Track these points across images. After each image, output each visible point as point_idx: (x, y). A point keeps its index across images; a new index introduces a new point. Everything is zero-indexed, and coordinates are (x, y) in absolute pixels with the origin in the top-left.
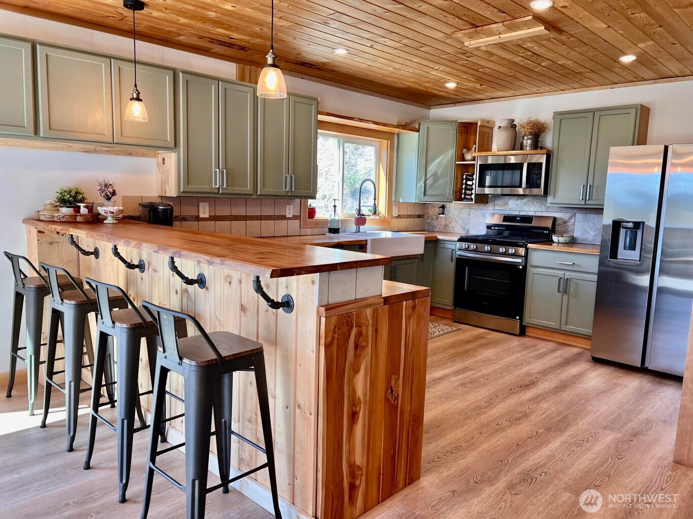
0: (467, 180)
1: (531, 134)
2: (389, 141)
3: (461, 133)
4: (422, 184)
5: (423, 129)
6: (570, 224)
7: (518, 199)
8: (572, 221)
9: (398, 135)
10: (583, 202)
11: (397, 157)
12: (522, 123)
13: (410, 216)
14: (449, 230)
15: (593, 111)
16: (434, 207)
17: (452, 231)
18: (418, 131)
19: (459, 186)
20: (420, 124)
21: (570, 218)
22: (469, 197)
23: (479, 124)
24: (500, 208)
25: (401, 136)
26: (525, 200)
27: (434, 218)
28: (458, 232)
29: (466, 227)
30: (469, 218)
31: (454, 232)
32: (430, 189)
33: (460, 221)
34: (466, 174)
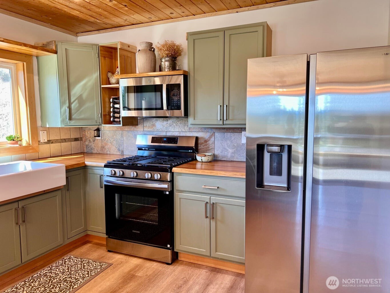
0: (115, 103)
1: (167, 56)
2: (25, 63)
5: (61, 50)
6: (210, 142)
7: (163, 120)
8: (212, 139)
9: (37, 57)
10: (221, 123)
11: (39, 80)
12: (159, 46)
14: (106, 151)
15: (224, 30)
17: (108, 153)
18: (56, 53)
19: (107, 109)
20: (57, 45)
21: (210, 137)
22: (118, 120)
23: (119, 47)
24: (149, 130)
25: (40, 58)
26: (170, 121)
27: (91, 140)
28: (114, 153)
29: (121, 149)
30: (122, 140)
31: (110, 154)
32: (75, 113)
33: (115, 142)
34: (113, 97)
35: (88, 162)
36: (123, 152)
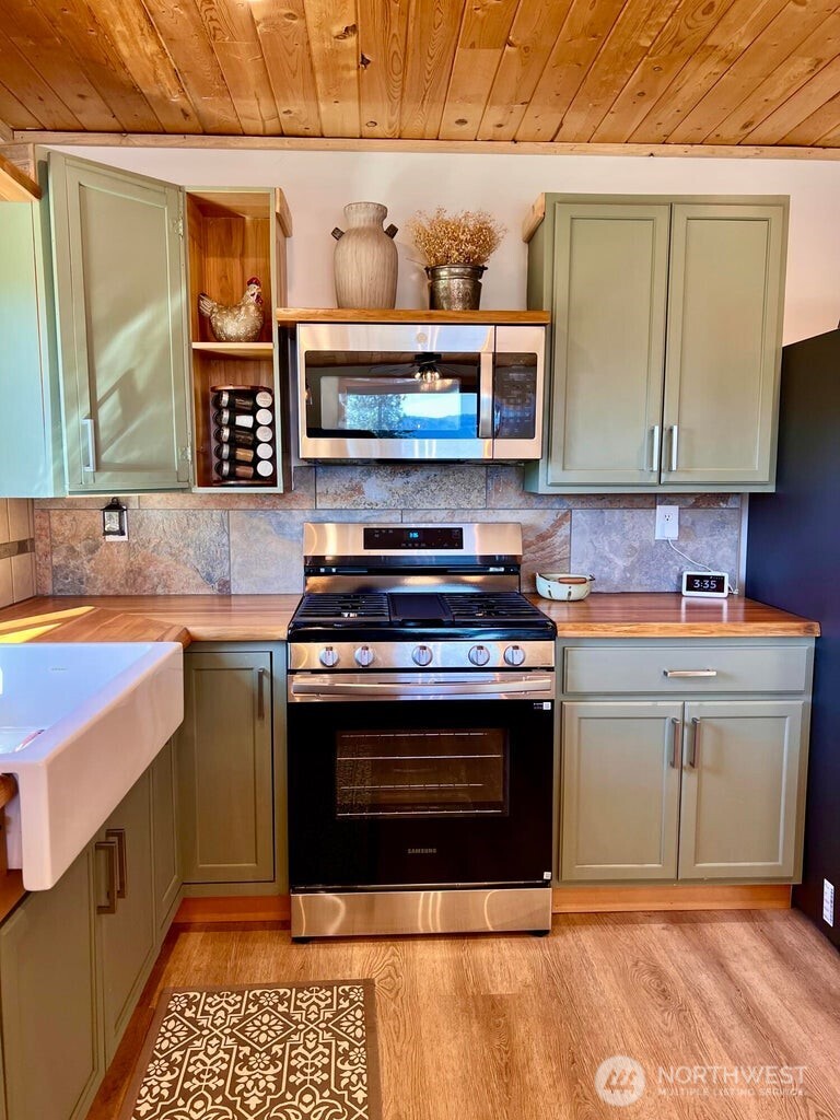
0: (235, 411)
4: (79, 419)
5: (62, 188)
6: (557, 540)
8: (564, 531)
10: (654, 479)
14: (148, 586)
15: (671, 204)
17: (160, 591)
18: (39, 191)
20: (43, 162)
21: (558, 524)
22: (248, 471)
23: (276, 209)
24: (337, 505)
28: (187, 592)
29: (217, 574)
30: (225, 541)
31: (168, 597)
33: (192, 553)
36: (225, 584)
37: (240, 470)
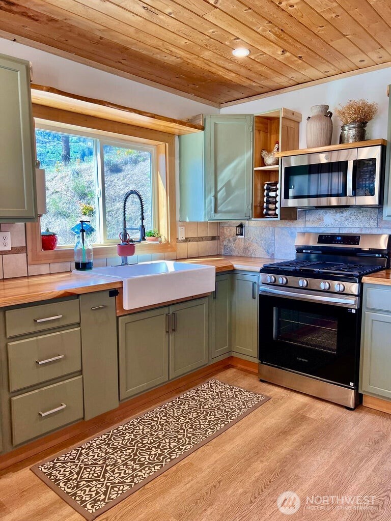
0: (269, 190)
1: (354, 121)
2: (167, 144)
3: (259, 131)
4: (211, 197)
5: (209, 126)
7: (336, 212)
9: (179, 136)
11: (180, 164)
12: (340, 108)
13: (201, 239)
14: (249, 254)
16: (230, 226)
17: (253, 256)
18: (203, 129)
19: (259, 199)
20: (205, 119)
22: (273, 212)
23: (281, 115)
24: (314, 226)
25: (182, 137)
26: (347, 213)
27: (231, 239)
28: (261, 256)
29: (270, 251)
30: (273, 239)
31: (255, 257)
32: (222, 204)
33: (263, 242)
34: (268, 182)
35: (238, 265)
36: (273, 255)
37: (270, 212)
